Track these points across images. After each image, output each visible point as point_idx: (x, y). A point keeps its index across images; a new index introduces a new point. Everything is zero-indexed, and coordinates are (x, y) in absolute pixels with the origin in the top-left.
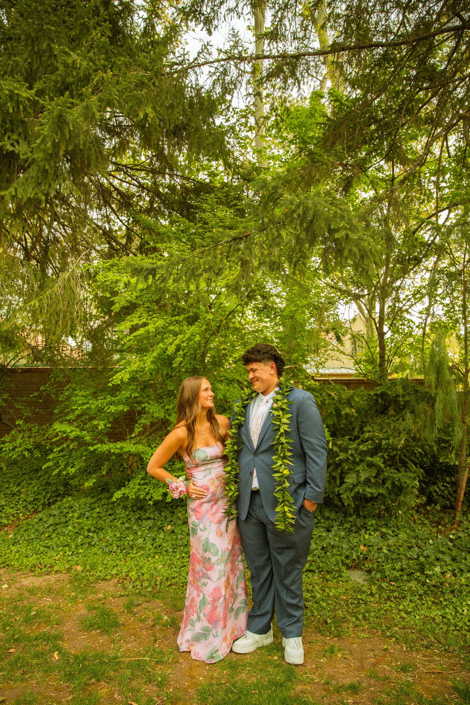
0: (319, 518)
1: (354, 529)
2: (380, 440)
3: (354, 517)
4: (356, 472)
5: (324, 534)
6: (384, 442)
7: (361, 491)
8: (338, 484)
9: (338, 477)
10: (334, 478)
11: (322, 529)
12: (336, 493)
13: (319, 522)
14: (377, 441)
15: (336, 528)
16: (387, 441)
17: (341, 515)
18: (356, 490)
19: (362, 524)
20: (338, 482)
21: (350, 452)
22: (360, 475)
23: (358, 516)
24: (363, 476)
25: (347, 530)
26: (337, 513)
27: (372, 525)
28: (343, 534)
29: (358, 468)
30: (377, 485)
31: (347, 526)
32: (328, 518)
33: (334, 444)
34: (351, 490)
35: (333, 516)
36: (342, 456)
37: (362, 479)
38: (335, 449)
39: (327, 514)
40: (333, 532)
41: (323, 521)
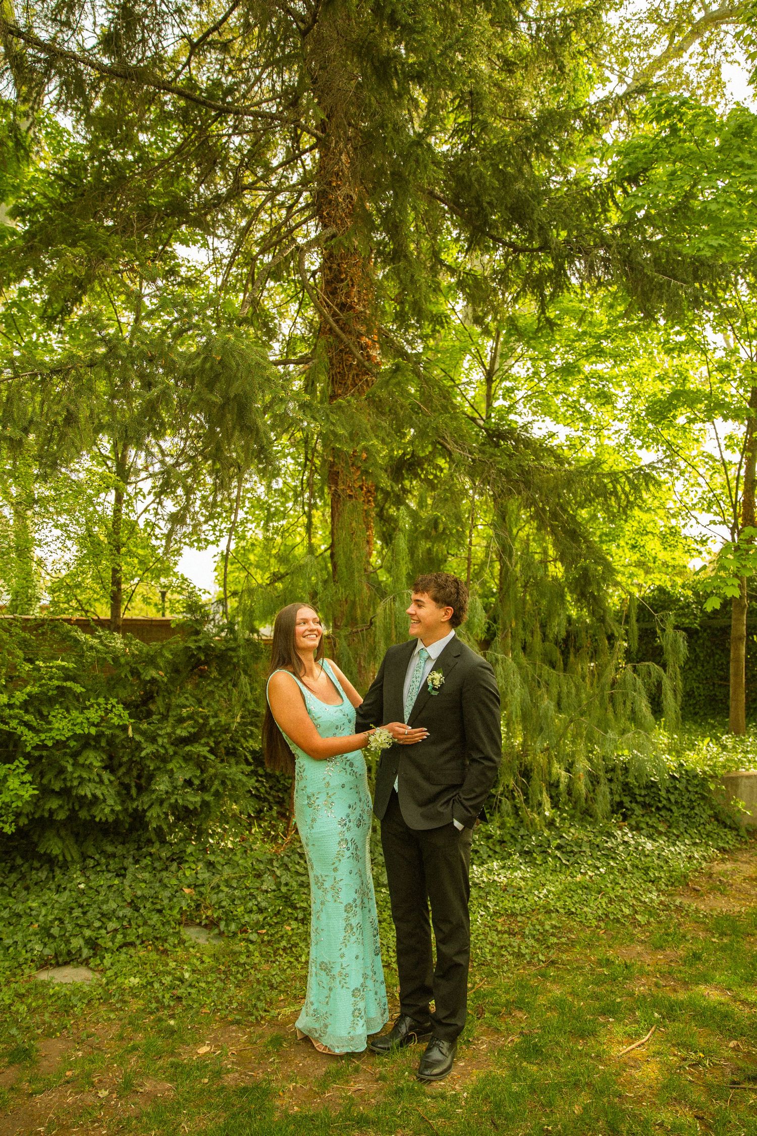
0: (97, 857)
1: (157, 864)
2: (206, 718)
3: (157, 845)
4: (167, 771)
5: (116, 882)
6: (212, 722)
7: (180, 801)
8: (135, 795)
9: (133, 784)
10: (127, 787)
11: (110, 875)
12: (130, 810)
13: (98, 864)
14: (201, 721)
15: (132, 869)
16: (216, 720)
17: (132, 846)
18: (173, 801)
19: (169, 854)
20: (134, 792)
21: (160, 741)
22: (176, 776)
23: (163, 842)
24: (180, 778)
25: (149, 869)
26: (123, 843)
27: (191, 854)
28: (146, 875)
29: (170, 766)
30: (203, 788)
31: (148, 860)
32: (113, 856)
33: (136, 730)
34: (161, 802)
35: (120, 850)
36: (148, 749)
37: (180, 782)
38: (138, 738)
39: (110, 849)
40: (129, 876)
41: (103, 861)
